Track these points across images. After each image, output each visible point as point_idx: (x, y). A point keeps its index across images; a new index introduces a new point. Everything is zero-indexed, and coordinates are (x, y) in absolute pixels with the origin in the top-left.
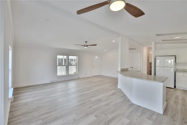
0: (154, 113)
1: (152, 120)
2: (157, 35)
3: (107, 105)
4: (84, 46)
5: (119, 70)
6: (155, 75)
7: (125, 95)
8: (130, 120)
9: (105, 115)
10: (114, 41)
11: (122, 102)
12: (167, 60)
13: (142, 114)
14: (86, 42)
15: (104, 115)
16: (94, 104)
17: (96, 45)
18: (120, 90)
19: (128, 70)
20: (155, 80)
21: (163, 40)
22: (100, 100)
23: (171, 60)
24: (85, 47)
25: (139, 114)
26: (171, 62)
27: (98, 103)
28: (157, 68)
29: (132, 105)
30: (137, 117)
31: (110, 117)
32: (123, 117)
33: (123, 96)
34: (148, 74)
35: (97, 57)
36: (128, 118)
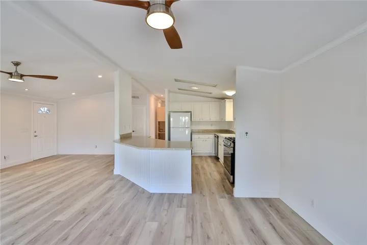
0: (182, 196)
1: (184, 206)
2: (176, 80)
3: (106, 214)
4: (11, 74)
5: (117, 137)
6: (169, 139)
7: (133, 184)
8: (156, 221)
9: (111, 235)
10: (100, 76)
11: (133, 198)
12: (181, 118)
13: (170, 204)
14: (17, 64)
15: (108, 237)
16: (71, 227)
17: (56, 78)
18: (120, 177)
19: (131, 136)
20: (169, 147)
21: (179, 89)
22: (84, 213)
23: (185, 117)
24: (11, 77)
25: (166, 206)
26: (185, 120)
27: (82, 220)
28: (171, 129)
29: (151, 196)
30: (166, 212)
31: (123, 234)
32: (146, 222)
33: (130, 187)
34: (156, 138)
35: (46, 109)
36: (153, 219)
